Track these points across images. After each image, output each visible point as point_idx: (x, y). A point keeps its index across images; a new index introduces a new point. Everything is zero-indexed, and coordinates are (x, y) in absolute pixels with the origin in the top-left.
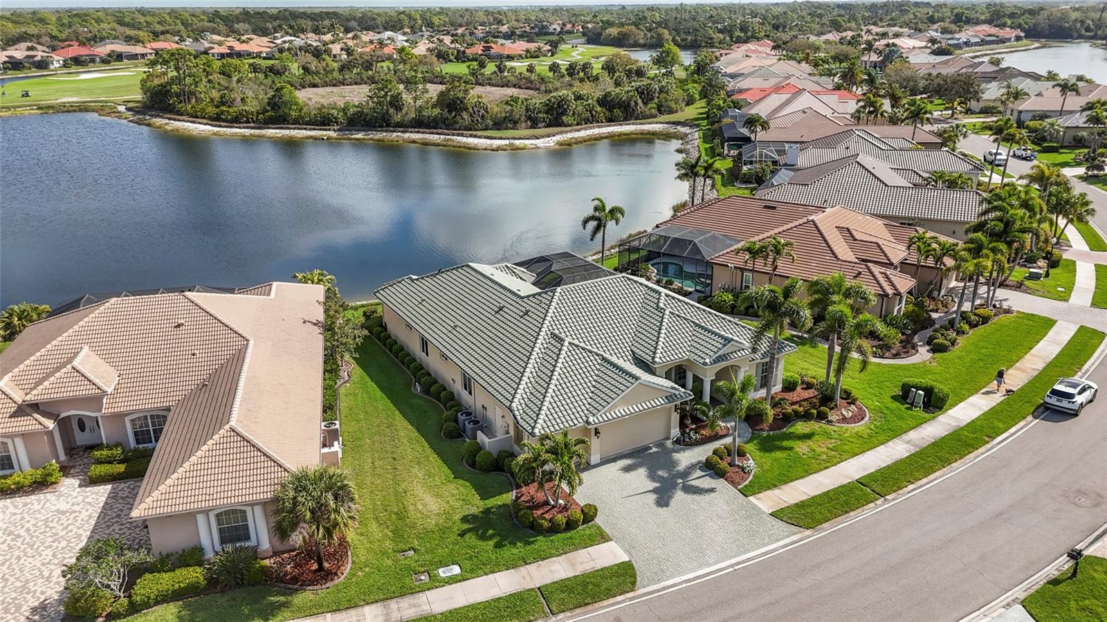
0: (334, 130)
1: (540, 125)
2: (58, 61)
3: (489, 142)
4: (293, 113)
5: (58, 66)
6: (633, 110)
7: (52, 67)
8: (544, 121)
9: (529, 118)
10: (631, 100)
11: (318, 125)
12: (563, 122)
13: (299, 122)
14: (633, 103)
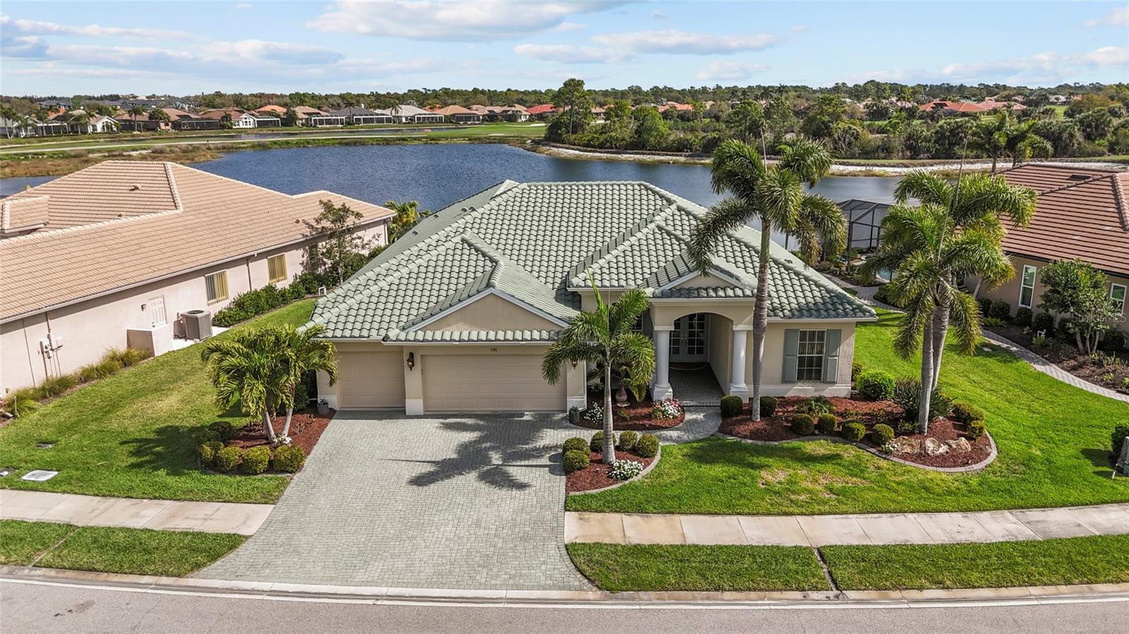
0: (685, 156)
1: (922, 156)
2: (525, 115)
3: (842, 168)
4: (652, 139)
5: (524, 120)
6: (1067, 145)
7: (519, 121)
8: (928, 151)
9: (910, 148)
10: (1064, 130)
11: (673, 151)
12: (955, 154)
13: (656, 149)
14: (1065, 135)
